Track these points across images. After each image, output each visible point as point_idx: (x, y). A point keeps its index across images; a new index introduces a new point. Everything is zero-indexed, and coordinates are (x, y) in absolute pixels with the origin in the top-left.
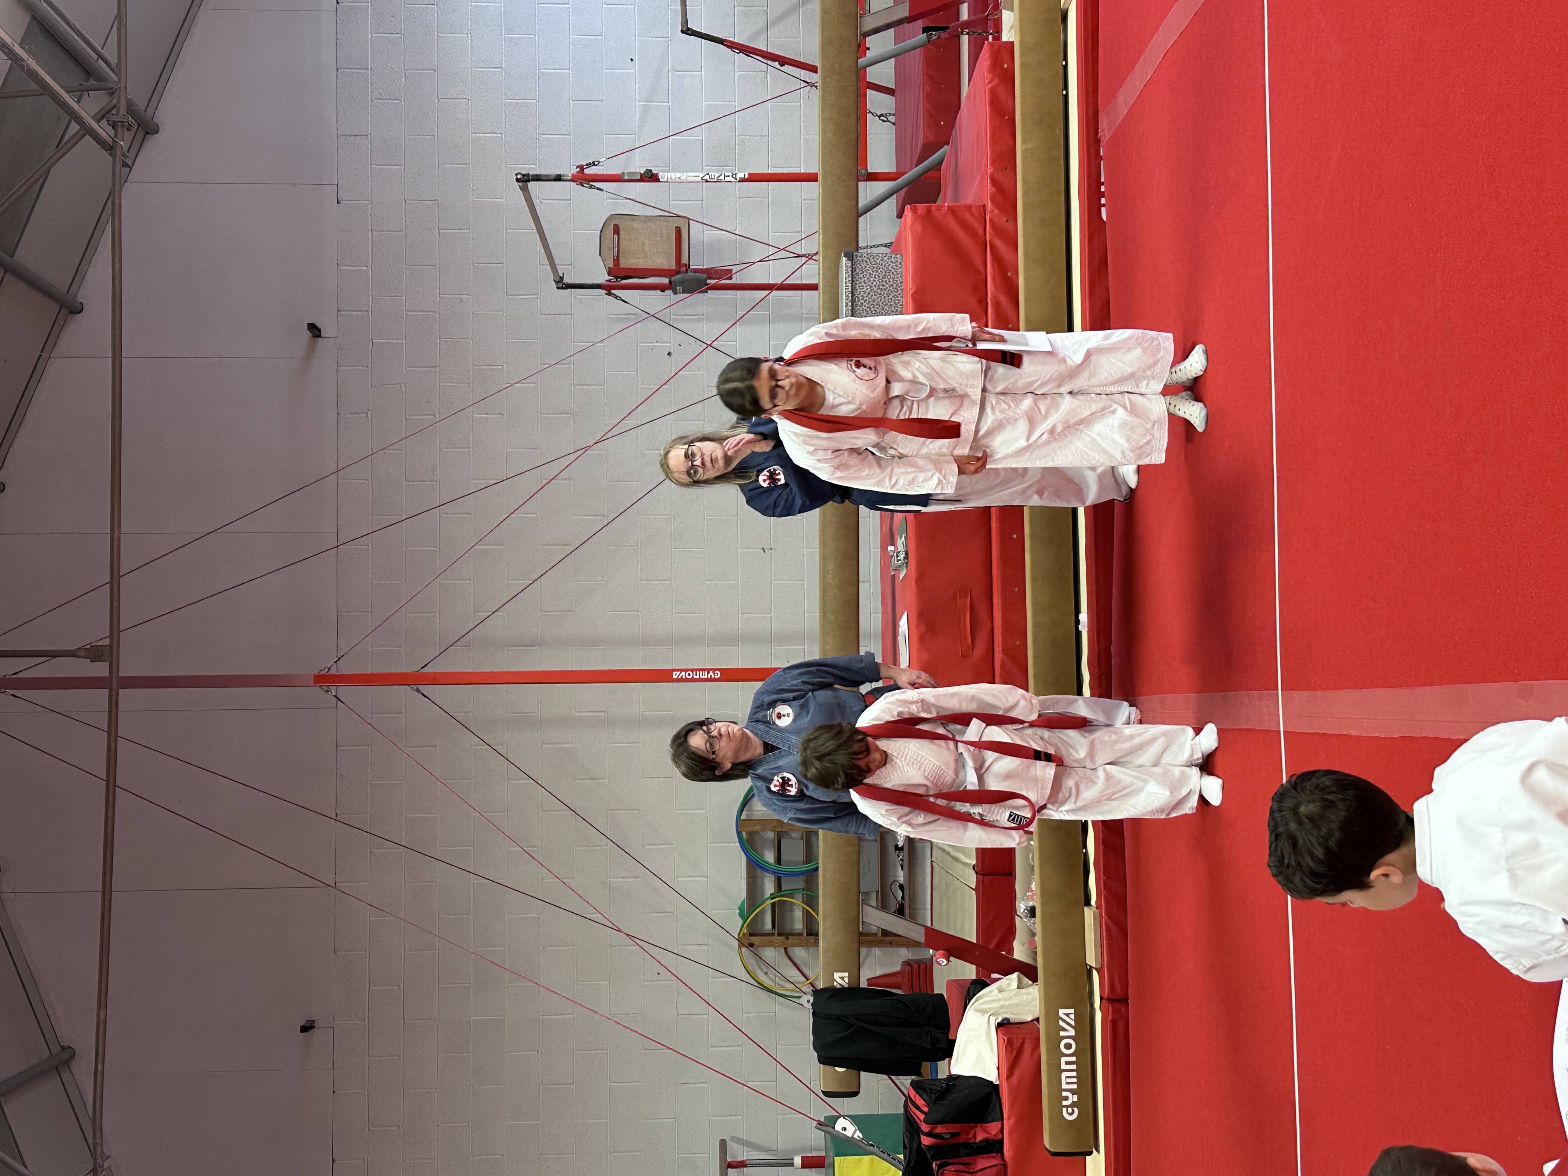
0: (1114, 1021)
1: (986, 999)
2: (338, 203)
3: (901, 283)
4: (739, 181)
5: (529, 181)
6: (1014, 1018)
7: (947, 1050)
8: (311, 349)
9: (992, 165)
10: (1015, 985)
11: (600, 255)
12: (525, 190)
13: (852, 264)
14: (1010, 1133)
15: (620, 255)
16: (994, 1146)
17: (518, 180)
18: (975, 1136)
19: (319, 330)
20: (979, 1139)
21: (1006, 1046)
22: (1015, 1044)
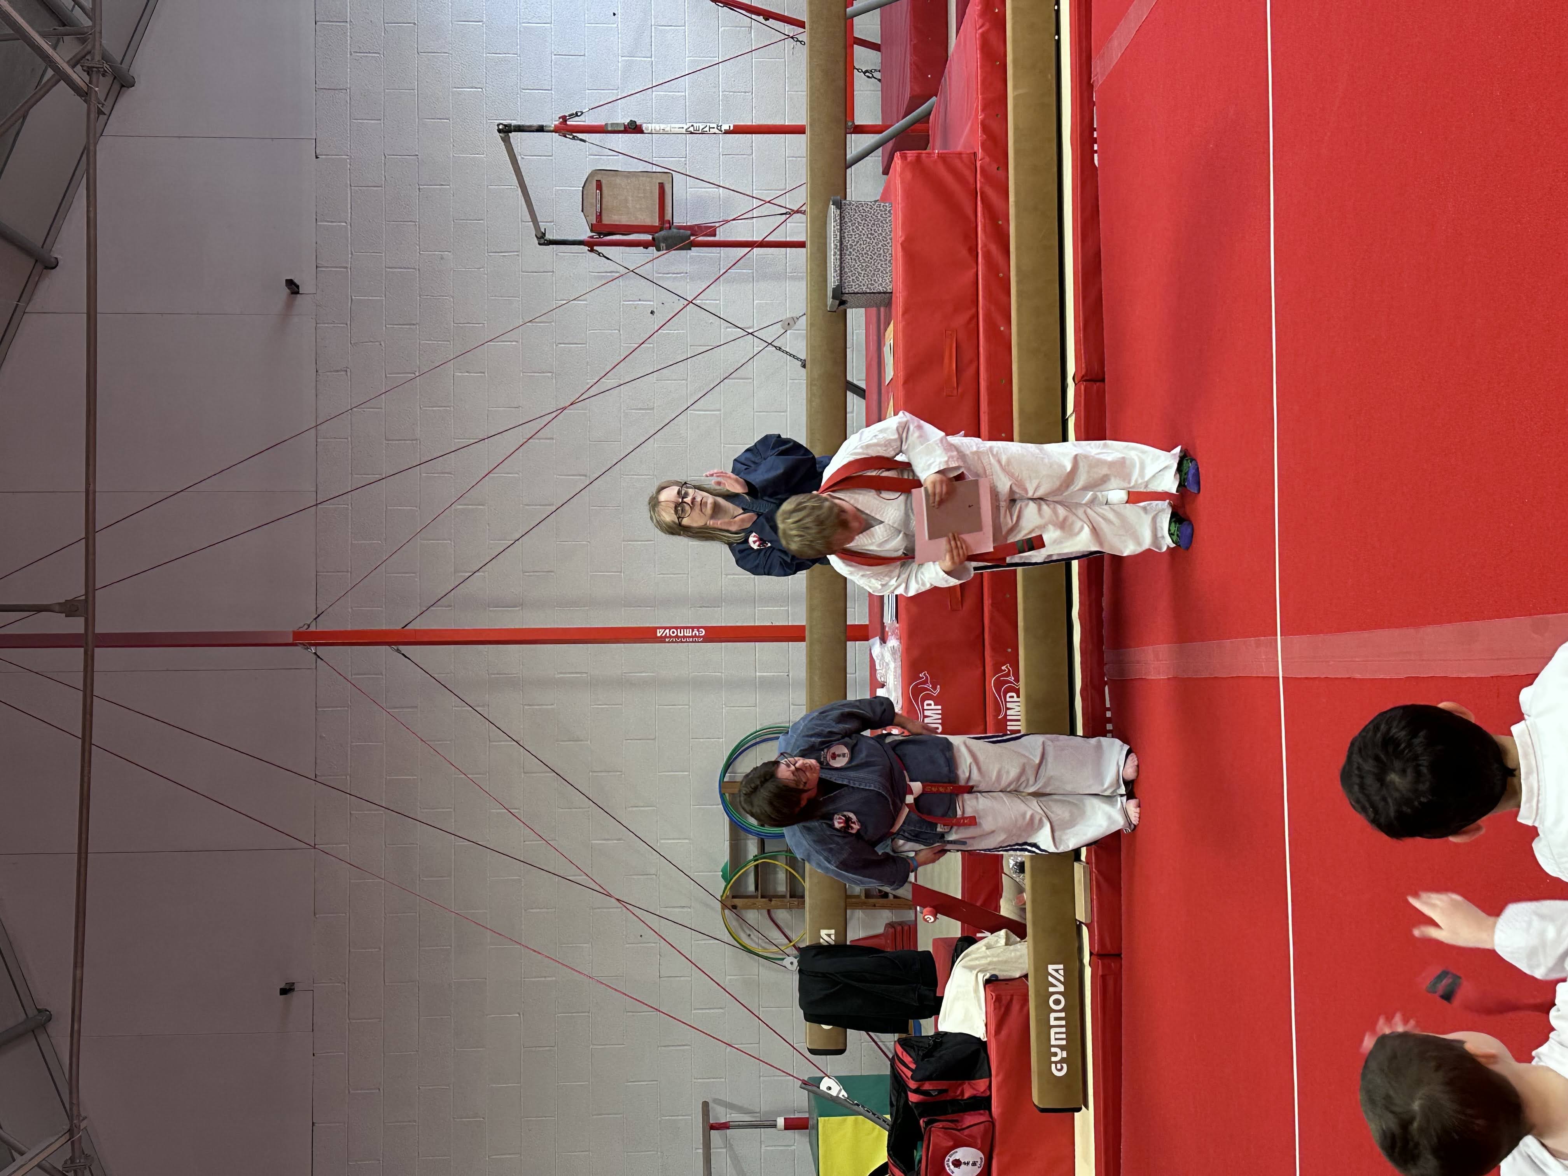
0: (1103, 977)
1: (973, 956)
2: (317, 157)
3: (890, 232)
4: (724, 133)
5: (511, 132)
6: (1002, 975)
7: (933, 1007)
8: (289, 306)
9: (983, 110)
10: (1003, 942)
11: (582, 211)
12: (507, 141)
13: (840, 212)
14: (999, 1089)
15: (603, 211)
16: (982, 1103)
17: (499, 131)
18: (962, 1093)
19: (298, 287)
20: (966, 1096)
21: (995, 1002)
22: (1003, 1002)
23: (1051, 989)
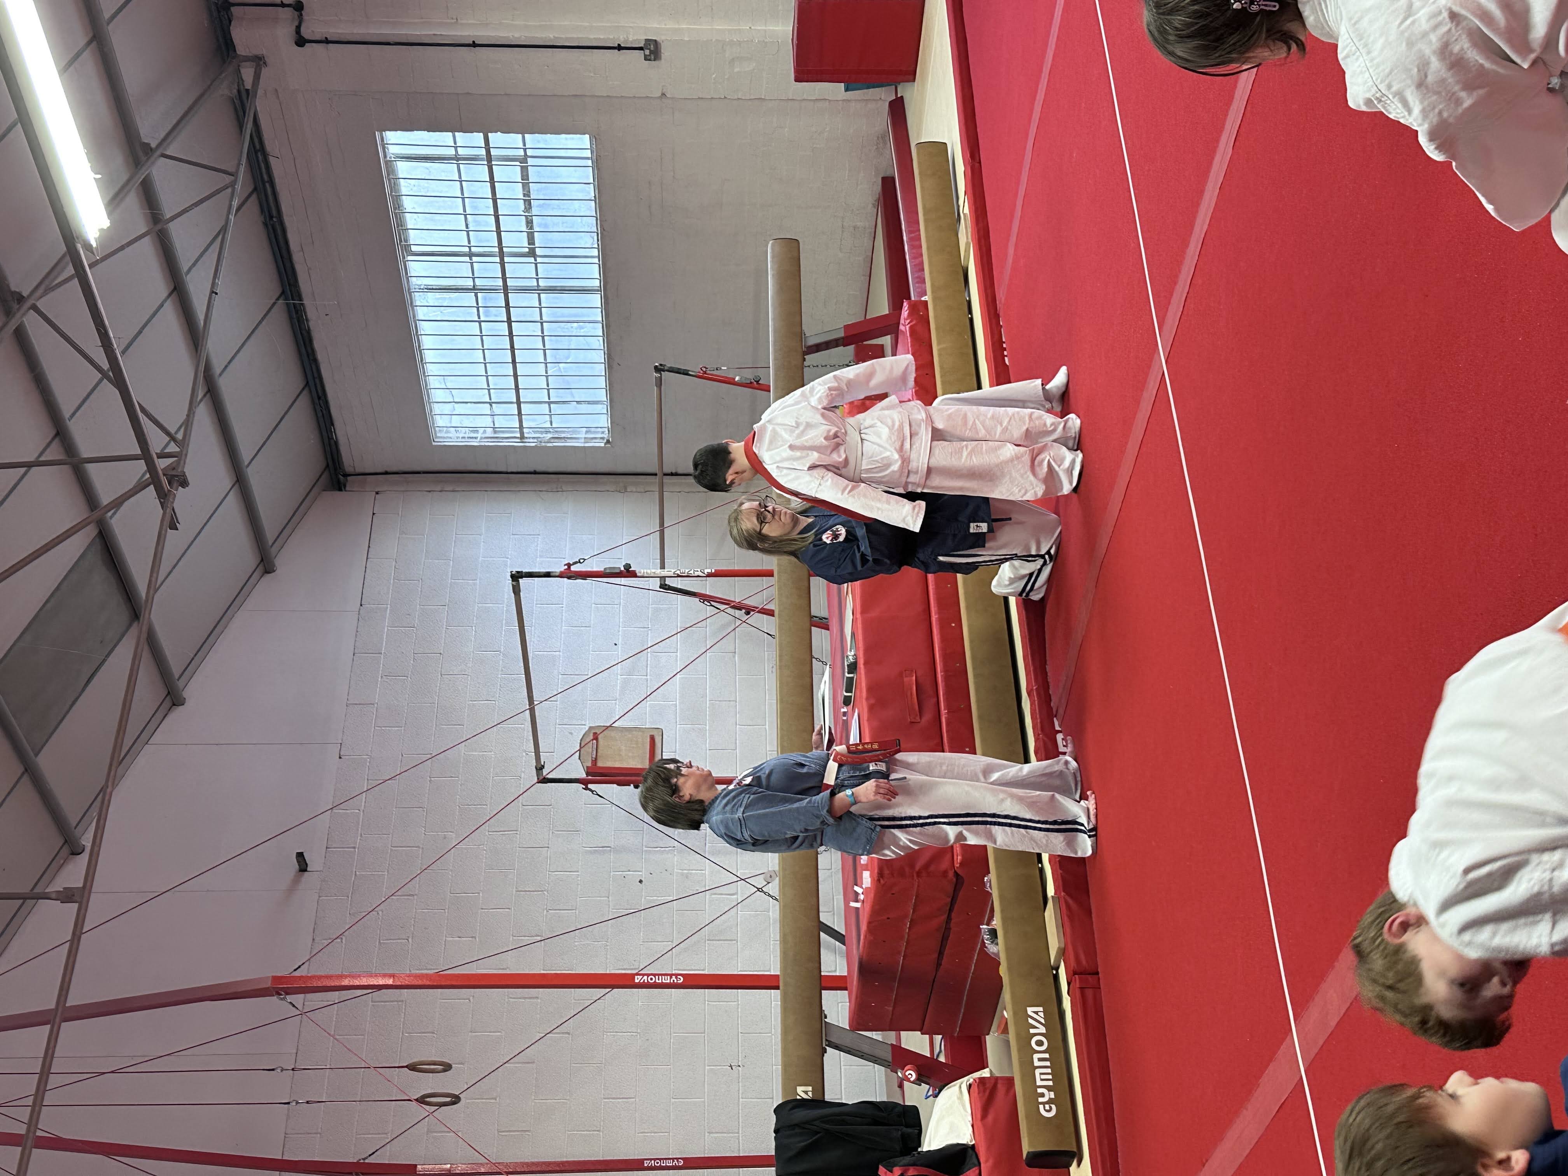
2: (340, 758)
8: (296, 881)
11: (579, 759)
12: (516, 590)
15: (598, 759)
17: (512, 576)
19: (307, 864)
22: (988, 1085)
23: (1032, 1031)
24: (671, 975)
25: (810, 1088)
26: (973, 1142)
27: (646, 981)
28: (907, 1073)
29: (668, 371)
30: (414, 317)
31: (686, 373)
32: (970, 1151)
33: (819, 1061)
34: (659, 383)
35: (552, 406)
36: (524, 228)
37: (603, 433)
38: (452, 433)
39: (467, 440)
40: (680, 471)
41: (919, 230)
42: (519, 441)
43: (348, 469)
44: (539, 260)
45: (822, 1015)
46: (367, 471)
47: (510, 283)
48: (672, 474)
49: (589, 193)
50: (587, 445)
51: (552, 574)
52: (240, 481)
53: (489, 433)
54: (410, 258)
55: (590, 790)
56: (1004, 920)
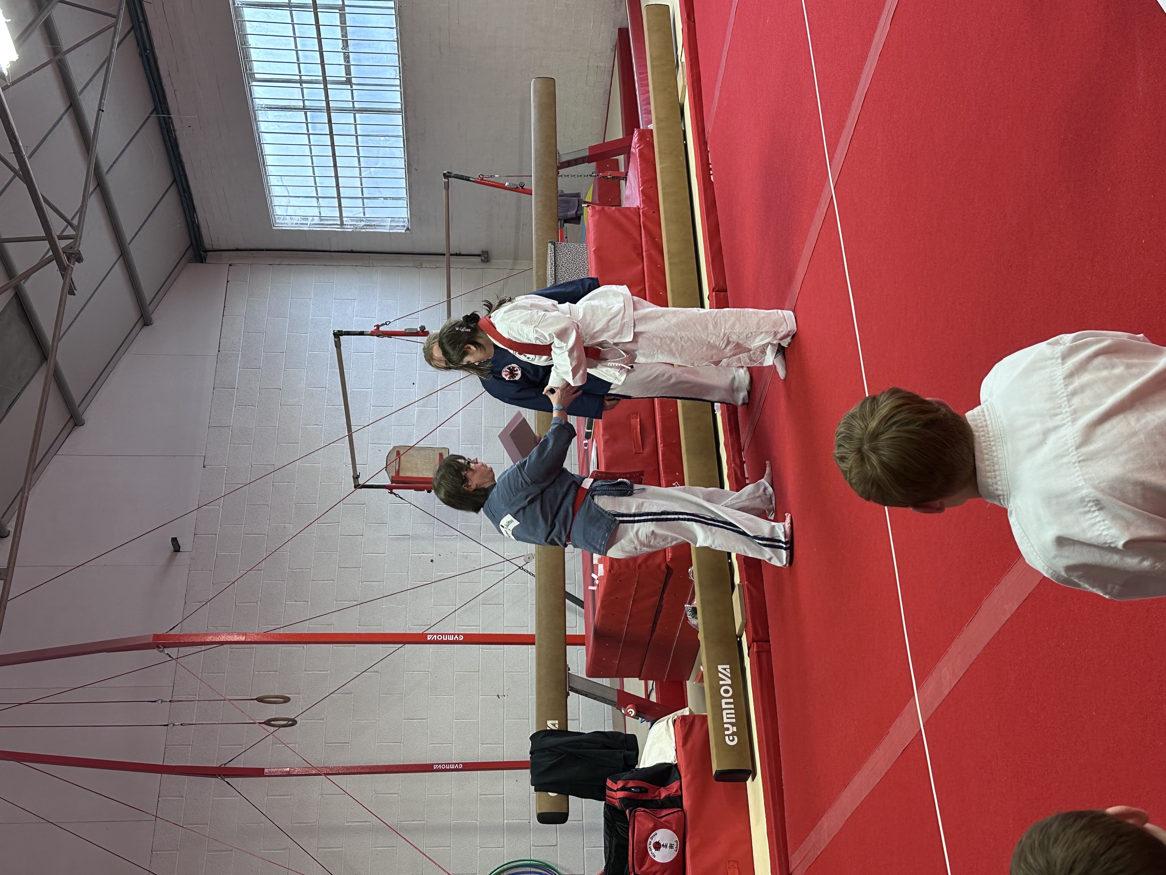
2: (204, 467)
5: (342, 335)
8: (171, 559)
9: (642, 185)
11: (386, 470)
12: (338, 345)
13: (554, 248)
14: (688, 787)
15: (400, 470)
16: (675, 801)
17: (335, 334)
18: (660, 795)
19: (180, 547)
20: (663, 796)
21: (681, 731)
22: (687, 722)
23: (721, 682)
24: (454, 635)
25: (557, 722)
26: (676, 762)
27: (436, 639)
28: (628, 711)
29: (454, 177)
30: (258, 129)
31: (467, 179)
32: (674, 769)
33: (564, 702)
34: (447, 186)
35: (365, 200)
36: (342, 62)
37: (404, 222)
38: (288, 220)
39: (299, 226)
40: (463, 253)
41: (647, 72)
42: (339, 227)
43: (208, 246)
44: (354, 87)
45: (566, 668)
46: (223, 248)
47: (332, 104)
48: (456, 255)
49: (393, 35)
50: (391, 231)
51: (365, 333)
52: (124, 254)
53: (317, 220)
54: (254, 83)
55: (394, 494)
56: (702, 601)
